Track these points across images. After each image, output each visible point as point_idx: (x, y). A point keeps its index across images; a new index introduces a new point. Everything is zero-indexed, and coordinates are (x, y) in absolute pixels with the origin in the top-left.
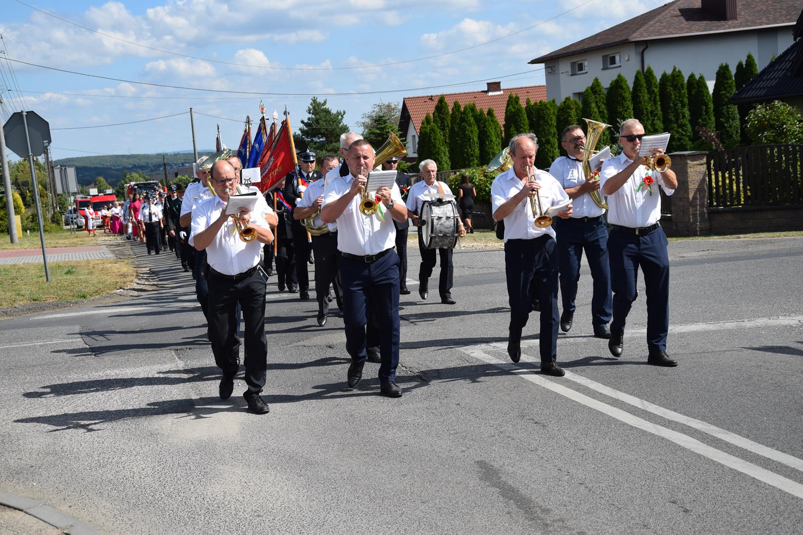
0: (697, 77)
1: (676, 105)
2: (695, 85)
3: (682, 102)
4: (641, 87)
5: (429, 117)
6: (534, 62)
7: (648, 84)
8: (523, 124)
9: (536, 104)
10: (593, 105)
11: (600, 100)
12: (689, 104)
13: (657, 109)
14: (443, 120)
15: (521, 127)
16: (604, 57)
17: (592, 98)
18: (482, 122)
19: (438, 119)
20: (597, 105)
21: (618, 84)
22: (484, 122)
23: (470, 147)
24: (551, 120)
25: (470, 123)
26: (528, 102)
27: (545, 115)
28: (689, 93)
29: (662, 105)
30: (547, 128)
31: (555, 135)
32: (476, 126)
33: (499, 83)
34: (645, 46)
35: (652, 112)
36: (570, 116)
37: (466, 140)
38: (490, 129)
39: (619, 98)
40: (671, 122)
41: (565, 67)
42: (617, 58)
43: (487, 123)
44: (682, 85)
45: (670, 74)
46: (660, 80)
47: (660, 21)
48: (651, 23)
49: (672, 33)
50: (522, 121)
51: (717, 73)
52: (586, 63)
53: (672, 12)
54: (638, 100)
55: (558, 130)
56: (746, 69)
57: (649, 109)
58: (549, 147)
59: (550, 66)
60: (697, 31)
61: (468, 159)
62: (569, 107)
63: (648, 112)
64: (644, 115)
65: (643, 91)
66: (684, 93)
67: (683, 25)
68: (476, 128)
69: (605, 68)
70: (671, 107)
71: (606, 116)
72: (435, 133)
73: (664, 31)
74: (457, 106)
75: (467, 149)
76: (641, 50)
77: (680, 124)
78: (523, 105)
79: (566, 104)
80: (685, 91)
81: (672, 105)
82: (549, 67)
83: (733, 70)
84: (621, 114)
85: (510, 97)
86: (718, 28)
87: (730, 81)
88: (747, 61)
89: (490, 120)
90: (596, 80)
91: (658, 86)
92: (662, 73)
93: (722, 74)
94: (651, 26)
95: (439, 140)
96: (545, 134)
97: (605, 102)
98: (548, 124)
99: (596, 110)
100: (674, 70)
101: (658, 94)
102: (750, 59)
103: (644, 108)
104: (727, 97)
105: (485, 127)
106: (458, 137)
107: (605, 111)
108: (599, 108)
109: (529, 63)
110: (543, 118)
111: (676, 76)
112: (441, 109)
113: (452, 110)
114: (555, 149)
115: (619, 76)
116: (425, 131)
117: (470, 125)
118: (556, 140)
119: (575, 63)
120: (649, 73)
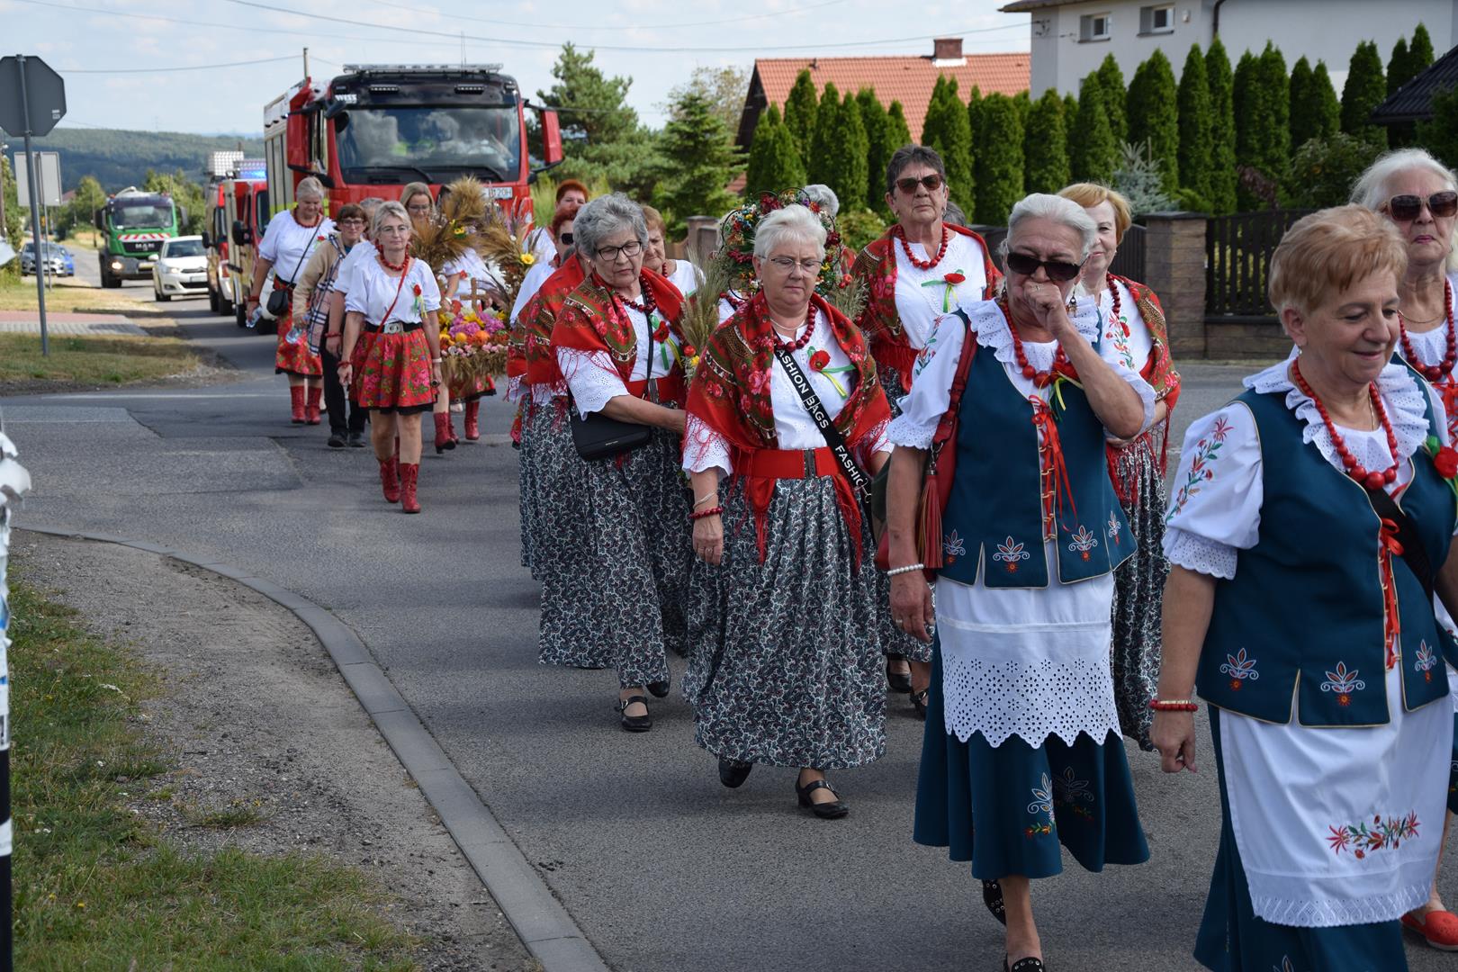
0: (1313, 66)
1: (1264, 118)
2: (1307, 81)
3: (1277, 113)
4: (1197, 77)
5: (777, 109)
6: (1008, 9)
7: (1211, 75)
8: (958, 136)
9: (989, 98)
10: (1100, 108)
11: (1114, 99)
12: (1290, 119)
13: (1226, 124)
14: (802, 118)
15: (953, 143)
16: (1145, 11)
17: (1099, 94)
18: (877, 126)
19: (793, 115)
20: (1107, 110)
21: (1153, 70)
22: (882, 128)
23: (851, 175)
24: (1015, 133)
25: (854, 127)
26: (975, 92)
27: (1003, 121)
28: (1294, 96)
29: (1237, 119)
30: (1003, 147)
31: (1019, 162)
32: (865, 134)
33: (960, 41)
35: (1214, 130)
36: (1053, 127)
37: (845, 160)
38: (892, 141)
39: (1152, 98)
40: (1252, 151)
41: (1068, 25)
42: (1170, 12)
43: (887, 130)
44: (1281, 79)
45: (1260, 55)
46: (1238, 66)
50: (957, 132)
51: (1352, 61)
52: (1110, 21)
54: (1190, 105)
55: (1025, 153)
56: (1411, 55)
57: (1211, 124)
58: (1005, 184)
59: (1041, 20)
62: (1052, 110)
63: (1206, 129)
64: (1199, 135)
65: (1200, 87)
66: (1283, 96)
68: (865, 139)
69: (1144, 33)
70: (1255, 121)
71: (1125, 132)
72: (783, 142)
74: (831, 92)
75: (844, 178)
76: (1214, 3)
77: (1269, 157)
78: (966, 100)
79: (1048, 101)
80: (1285, 92)
81: (1256, 118)
82: (1038, 22)
83: (1385, 57)
84: (1154, 130)
85: (940, 82)
87: (1376, 78)
88: (1414, 40)
89: (894, 124)
90: (1110, 59)
91: (1233, 79)
92: (1243, 53)
93: (1364, 60)
95: (790, 156)
96: (1000, 159)
97: (1123, 103)
98: (1007, 140)
99: (1105, 118)
100: (1269, 46)
101: (1230, 94)
102: (1421, 34)
103: (1200, 120)
104: (1368, 109)
105: (883, 136)
106: (829, 152)
107: (1123, 122)
108: (1110, 114)
109: (1000, 10)
110: (999, 126)
111: (1272, 60)
112: (801, 96)
113: (822, 99)
114: (1018, 190)
115: (1157, 55)
116: (764, 137)
117: (855, 132)
118: (1020, 173)
119: (1089, 17)
120: (1217, 52)
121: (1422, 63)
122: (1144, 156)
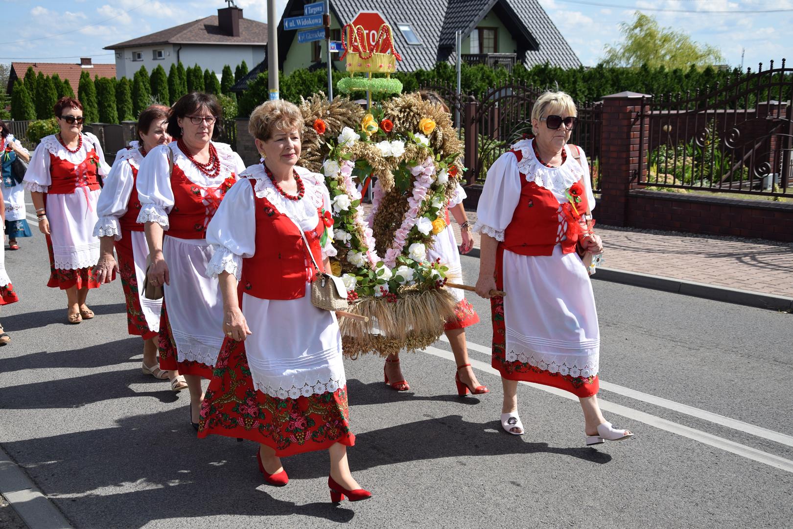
0: (210, 72)
2: (209, 77)
3: (201, 87)
4: (174, 75)
6: (107, 48)
7: (179, 74)
8: (91, 92)
9: (102, 79)
10: (141, 83)
11: (146, 80)
12: (205, 89)
13: (185, 90)
14: (31, 84)
16: (154, 51)
17: (140, 79)
18: (60, 88)
19: (27, 82)
20: (144, 84)
21: (158, 72)
22: (62, 88)
24: (112, 91)
26: (96, 77)
27: (107, 87)
28: (205, 82)
29: (188, 88)
30: (108, 96)
32: (56, 90)
33: (90, 59)
34: (179, 47)
35: (181, 92)
36: (125, 90)
37: (48, 99)
39: (159, 80)
41: (128, 55)
42: (163, 52)
43: (64, 89)
44: (201, 76)
45: (193, 68)
46: (187, 71)
47: (191, 31)
48: (185, 32)
49: (197, 41)
50: (91, 90)
51: (223, 71)
52: (143, 54)
53: (199, 26)
54: (172, 83)
56: (241, 70)
57: (180, 90)
58: (110, 109)
60: (214, 41)
61: (50, 113)
62: (125, 84)
63: (178, 92)
64: (176, 94)
65: (176, 78)
66: (202, 82)
67: (205, 36)
68: (56, 92)
69: (155, 59)
71: (151, 92)
72: (24, 92)
73: (192, 38)
74: (41, 75)
76: (177, 49)
78: (93, 79)
79: (123, 81)
80: (202, 80)
82: (118, 53)
83: (233, 70)
84: (160, 92)
85: (83, 73)
86: (227, 40)
87: (231, 77)
88: (242, 65)
89: (67, 87)
90: (143, 67)
91: (186, 75)
92: (188, 67)
93: (226, 71)
94: (185, 34)
97: (149, 82)
98: (110, 94)
99: (143, 87)
100: (196, 65)
101: (186, 80)
102: (243, 62)
103: (176, 89)
104: (229, 86)
105: (63, 91)
106: (42, 97)
107: (150, 88)
108: (145, 86)
109: (103, 49)
110: (106, 89)
111: (197, 70)
112: (30, 76)
113: (38, 77)
115: (159, 66)
116: (17, 91)
117: (52, 89)
118: (115, 105)
119: (135, 53)
120: (180, 67)
121: (245, 73)
122: (157, 100)
